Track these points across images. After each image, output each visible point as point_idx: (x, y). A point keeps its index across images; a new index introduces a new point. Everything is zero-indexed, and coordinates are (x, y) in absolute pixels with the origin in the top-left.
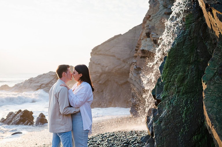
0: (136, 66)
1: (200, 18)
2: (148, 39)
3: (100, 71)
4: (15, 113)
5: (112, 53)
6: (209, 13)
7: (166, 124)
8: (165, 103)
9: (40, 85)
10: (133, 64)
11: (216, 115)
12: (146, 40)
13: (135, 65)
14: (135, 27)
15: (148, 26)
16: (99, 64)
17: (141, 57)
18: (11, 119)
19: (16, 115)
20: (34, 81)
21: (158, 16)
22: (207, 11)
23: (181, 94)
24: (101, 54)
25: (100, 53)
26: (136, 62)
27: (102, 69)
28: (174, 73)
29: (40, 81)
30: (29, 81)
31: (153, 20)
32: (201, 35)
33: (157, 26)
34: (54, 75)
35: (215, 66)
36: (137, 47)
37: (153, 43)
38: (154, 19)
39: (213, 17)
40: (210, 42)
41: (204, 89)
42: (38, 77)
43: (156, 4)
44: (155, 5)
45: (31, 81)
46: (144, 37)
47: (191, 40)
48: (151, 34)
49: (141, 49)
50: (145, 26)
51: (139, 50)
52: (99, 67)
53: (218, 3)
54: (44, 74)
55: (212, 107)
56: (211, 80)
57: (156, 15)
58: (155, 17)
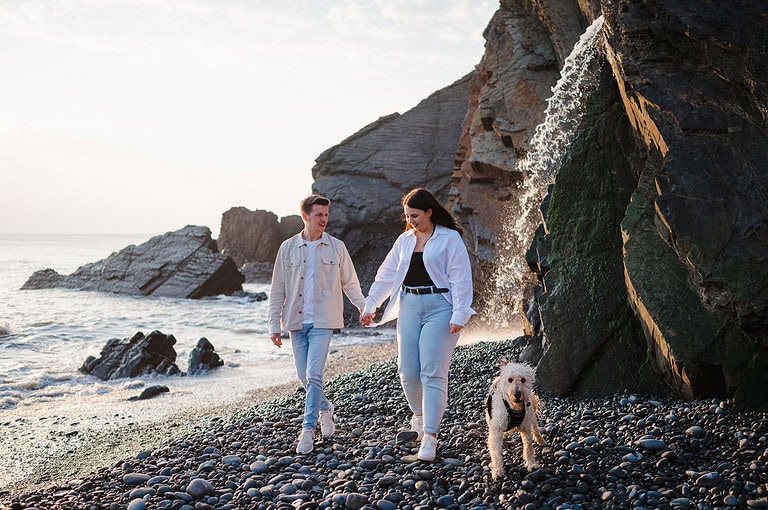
0: (458, 203)
1: (616, 104)
2: (488, 135)
3: (344, 220)
4: (125, 342)
5: (376, 168)
6: (632, 99)
7: (561, 307)
8: (558, 272)
9: (159, 266)
10: (452, 198)
11: (643, 280)
12: (484, 138)
13: (457, 200)
14: (437, 93)
15: (487, 100)
16: (339, 201)
17: (473, 181)
18: (117, 358)
19: (129, 346)
20: (139, 255)
21: (512, 73)
22: (629, 96)
23: (584, 254)
24: (342, 172)
25: (340, 168)
26: (459, 195)
27: (347, 213)
28: (569, 217)
29: (157, 256)
30: (122, 256)
31: (498, 85)
32: (619, 140)
33: (509, 101)
34: (200, 235)
35: (642, 203)
36: (459, 154)
37: (500, 144)
38: (500, 83)
39: (640, 107)
40: (635, 155)
41: (624, 242)
42: (149, 242)
43: (504, 41)
44: (502, 43)
45: (132, 254)
46: (479, 128)
47: (598, 150)
48: (495, 122)
49: (471, 160)
50: (480, 101)
51: (463, 164)
52: (340, 210)
53: (648, 83)
54: (169, 234)
55: (637, 270)
56: (635, 226)
57: (507, 71)
58: (504, 76)
